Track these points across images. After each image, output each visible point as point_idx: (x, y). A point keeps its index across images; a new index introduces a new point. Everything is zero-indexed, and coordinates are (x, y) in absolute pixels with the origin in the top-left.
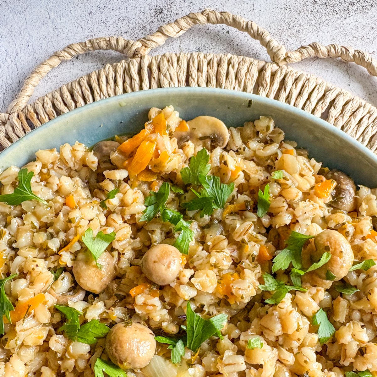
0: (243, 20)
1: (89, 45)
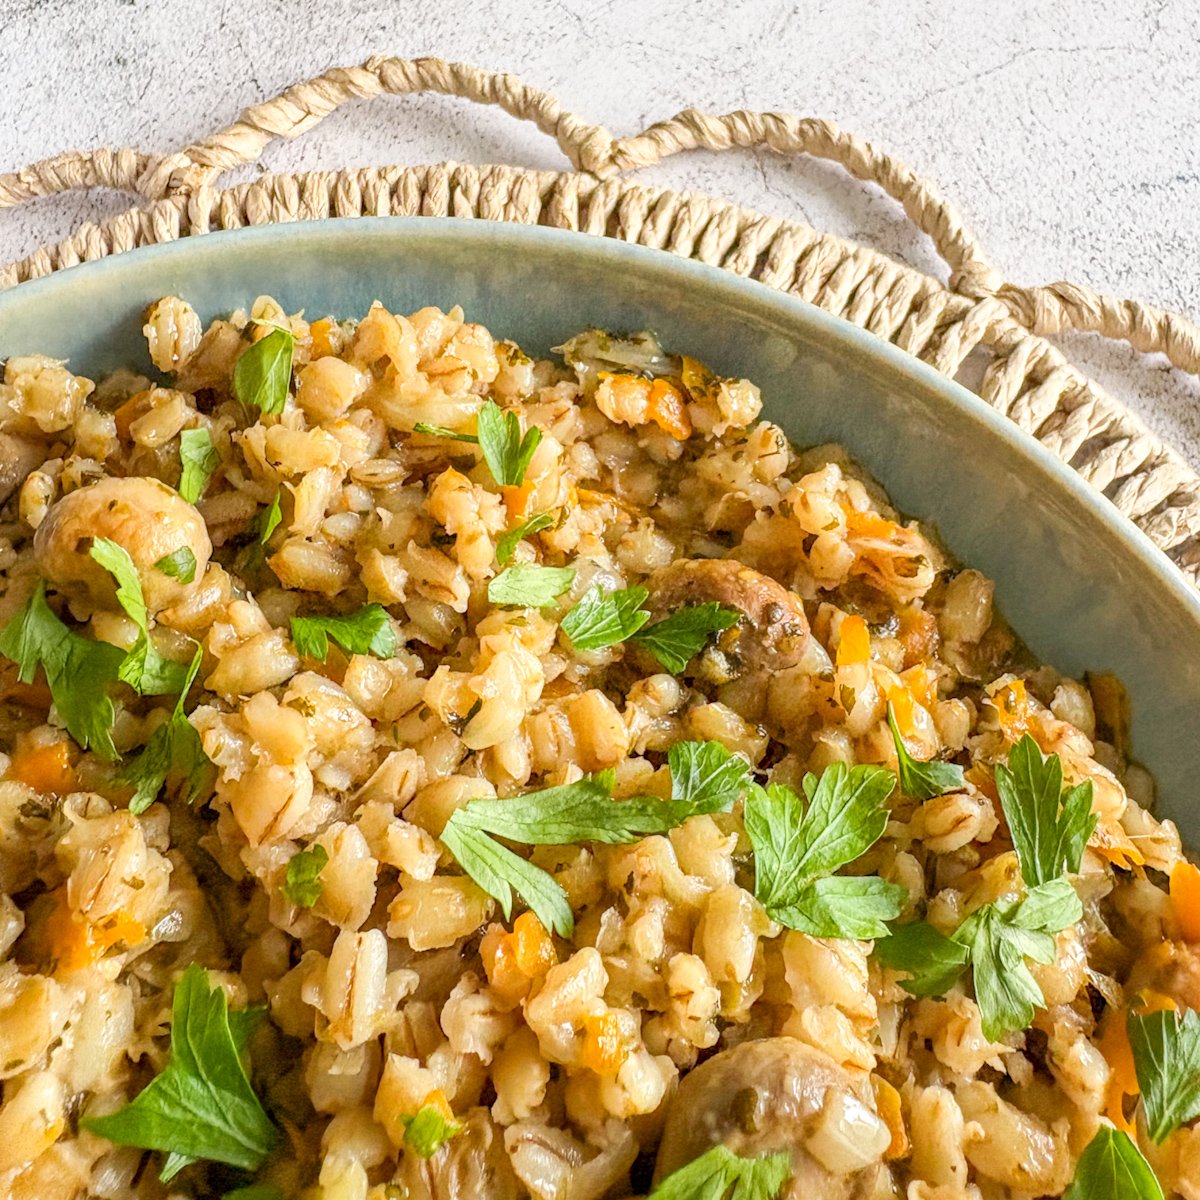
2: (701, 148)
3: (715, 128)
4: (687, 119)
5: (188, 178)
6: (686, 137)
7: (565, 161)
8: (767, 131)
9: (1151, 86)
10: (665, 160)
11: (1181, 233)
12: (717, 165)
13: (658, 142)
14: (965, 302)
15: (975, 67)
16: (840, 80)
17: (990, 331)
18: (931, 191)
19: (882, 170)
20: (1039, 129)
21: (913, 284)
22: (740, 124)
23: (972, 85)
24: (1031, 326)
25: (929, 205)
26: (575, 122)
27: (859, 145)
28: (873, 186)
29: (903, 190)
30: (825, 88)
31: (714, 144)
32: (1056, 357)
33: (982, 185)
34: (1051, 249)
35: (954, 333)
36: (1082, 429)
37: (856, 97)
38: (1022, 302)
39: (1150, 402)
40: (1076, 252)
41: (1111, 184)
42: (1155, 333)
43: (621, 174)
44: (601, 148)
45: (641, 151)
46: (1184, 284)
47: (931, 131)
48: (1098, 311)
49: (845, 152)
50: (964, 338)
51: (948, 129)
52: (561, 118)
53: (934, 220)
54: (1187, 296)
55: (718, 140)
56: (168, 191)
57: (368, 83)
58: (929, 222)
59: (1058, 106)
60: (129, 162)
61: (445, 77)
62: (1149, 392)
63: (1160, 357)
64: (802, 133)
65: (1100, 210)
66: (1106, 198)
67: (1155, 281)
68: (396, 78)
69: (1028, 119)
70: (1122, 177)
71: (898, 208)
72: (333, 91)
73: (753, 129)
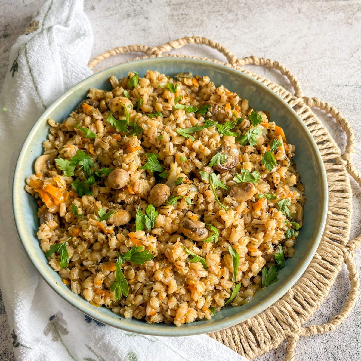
0: (214, 42)
1: (128, 48)
2: (253, 64)
3: (257, 60)
4: (252, 57)
5: (157, 52)
6: (251, 61)
7: (227, 61)
8: (267, 62)
9: (346, 67)
10: (247, 65)
11: (342, 95)
12: (256, 68)
13: (245, 61)
14: (295, 98)
15: (312, 58)
16: (285, 57)
17: (299, 103)
18: (295, 78)
19: (287, 73)
20: (321, 72)
21: (287, 93)
22: (262, 60)
23: (311, 61)
24: (307, 104)
25: (294, 81)
26: (230, 54)
27: (284, 68)
28: (286, 77)
29: (290, 77)
30: (281, 57)
31: (256, 63)
32: (310, 109)
33: (307, 80)
34: (316, 94)
35: (292, 102)
36: (310, 121)
37: (287, 60)
38: (306, 100)
39: (326, 122)
40: (321, 95)
41: (332, 84)
42: (329, 109)
43: (237, 65)
44: (234, 60)
45: (242, 62)
46: (340, 104)
47: (300, 69)
48: (320, 103)
49: (281, 69)
50: (293, 103)
51: (303, 69)
52: (228, 53)
53: (294, 83)
54: (339, 106)
55: (257, 62)
56: (153, 53)
57: (192, 41)
58: (293, 84)
59: (327, 68)
60: (146, 48)
61: (207, 42)
62: (326, 120)
63: (330, 115)
64: (274, 64)
65: (328, 89)
66: (330, 87)
67: (334, 103)
68: (198, 41)
69: (320, 70)
70: (335, 83)
71: (288, 81)
72: (185, 41)
73: (264, 62)
